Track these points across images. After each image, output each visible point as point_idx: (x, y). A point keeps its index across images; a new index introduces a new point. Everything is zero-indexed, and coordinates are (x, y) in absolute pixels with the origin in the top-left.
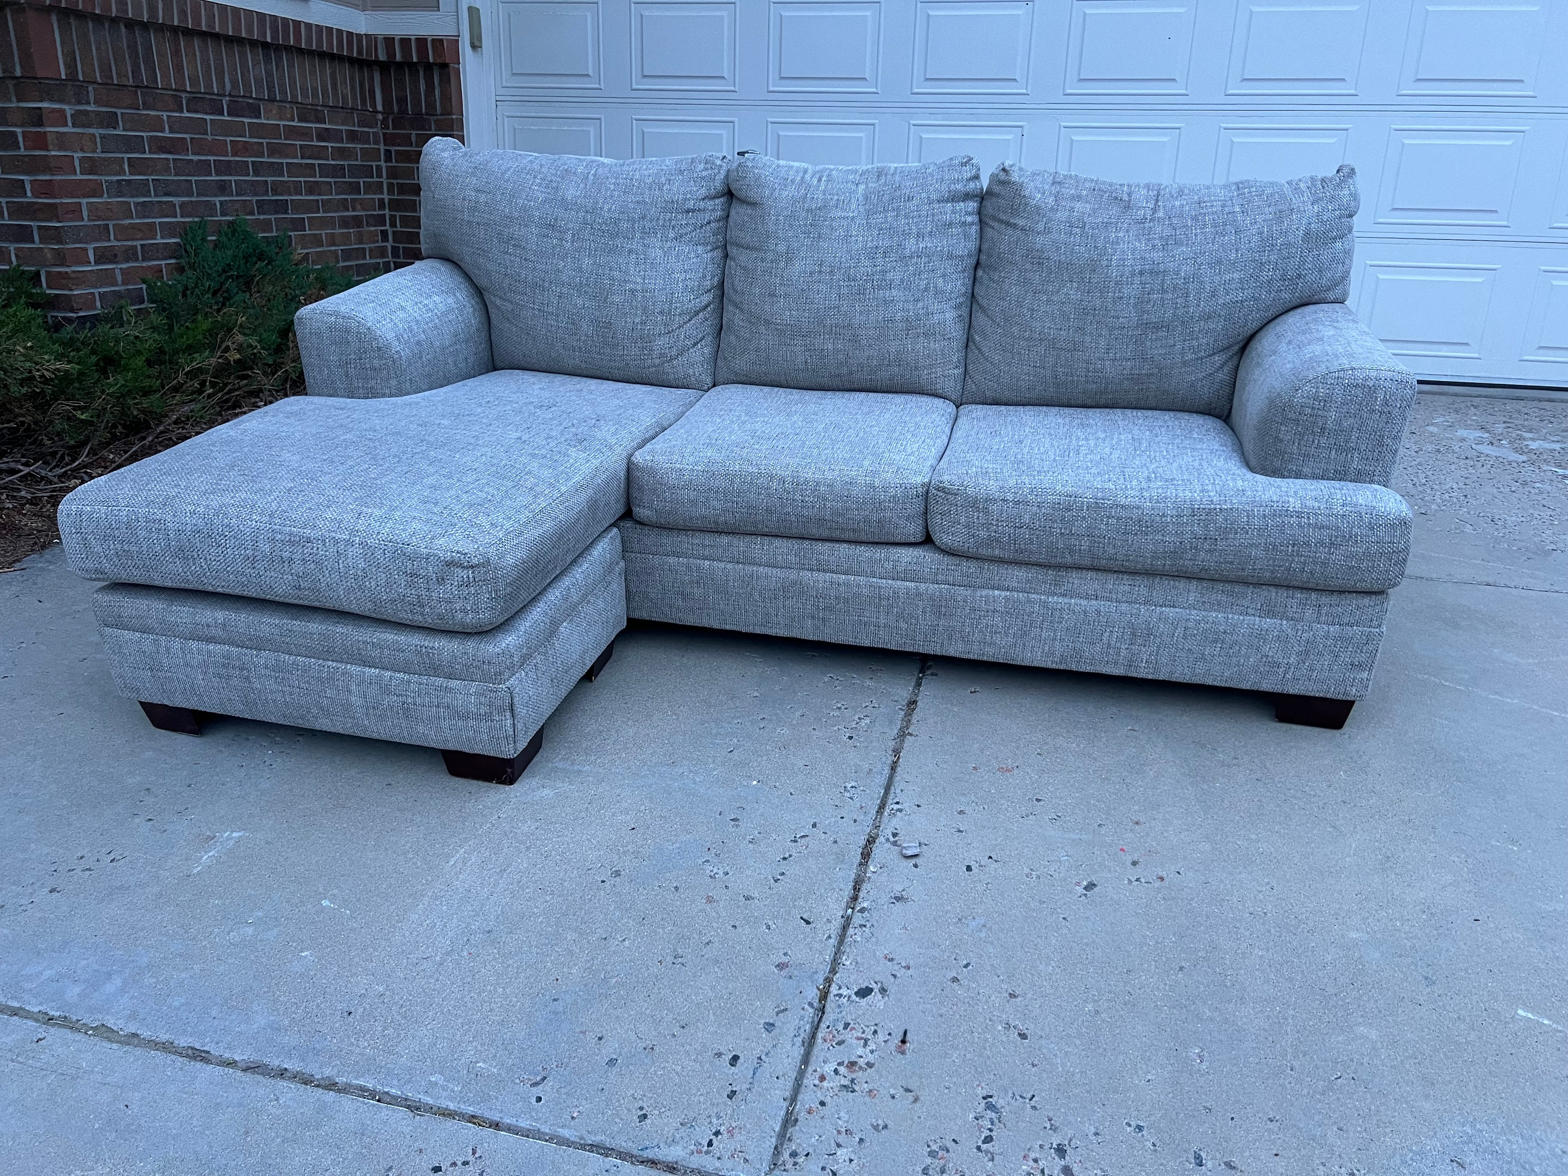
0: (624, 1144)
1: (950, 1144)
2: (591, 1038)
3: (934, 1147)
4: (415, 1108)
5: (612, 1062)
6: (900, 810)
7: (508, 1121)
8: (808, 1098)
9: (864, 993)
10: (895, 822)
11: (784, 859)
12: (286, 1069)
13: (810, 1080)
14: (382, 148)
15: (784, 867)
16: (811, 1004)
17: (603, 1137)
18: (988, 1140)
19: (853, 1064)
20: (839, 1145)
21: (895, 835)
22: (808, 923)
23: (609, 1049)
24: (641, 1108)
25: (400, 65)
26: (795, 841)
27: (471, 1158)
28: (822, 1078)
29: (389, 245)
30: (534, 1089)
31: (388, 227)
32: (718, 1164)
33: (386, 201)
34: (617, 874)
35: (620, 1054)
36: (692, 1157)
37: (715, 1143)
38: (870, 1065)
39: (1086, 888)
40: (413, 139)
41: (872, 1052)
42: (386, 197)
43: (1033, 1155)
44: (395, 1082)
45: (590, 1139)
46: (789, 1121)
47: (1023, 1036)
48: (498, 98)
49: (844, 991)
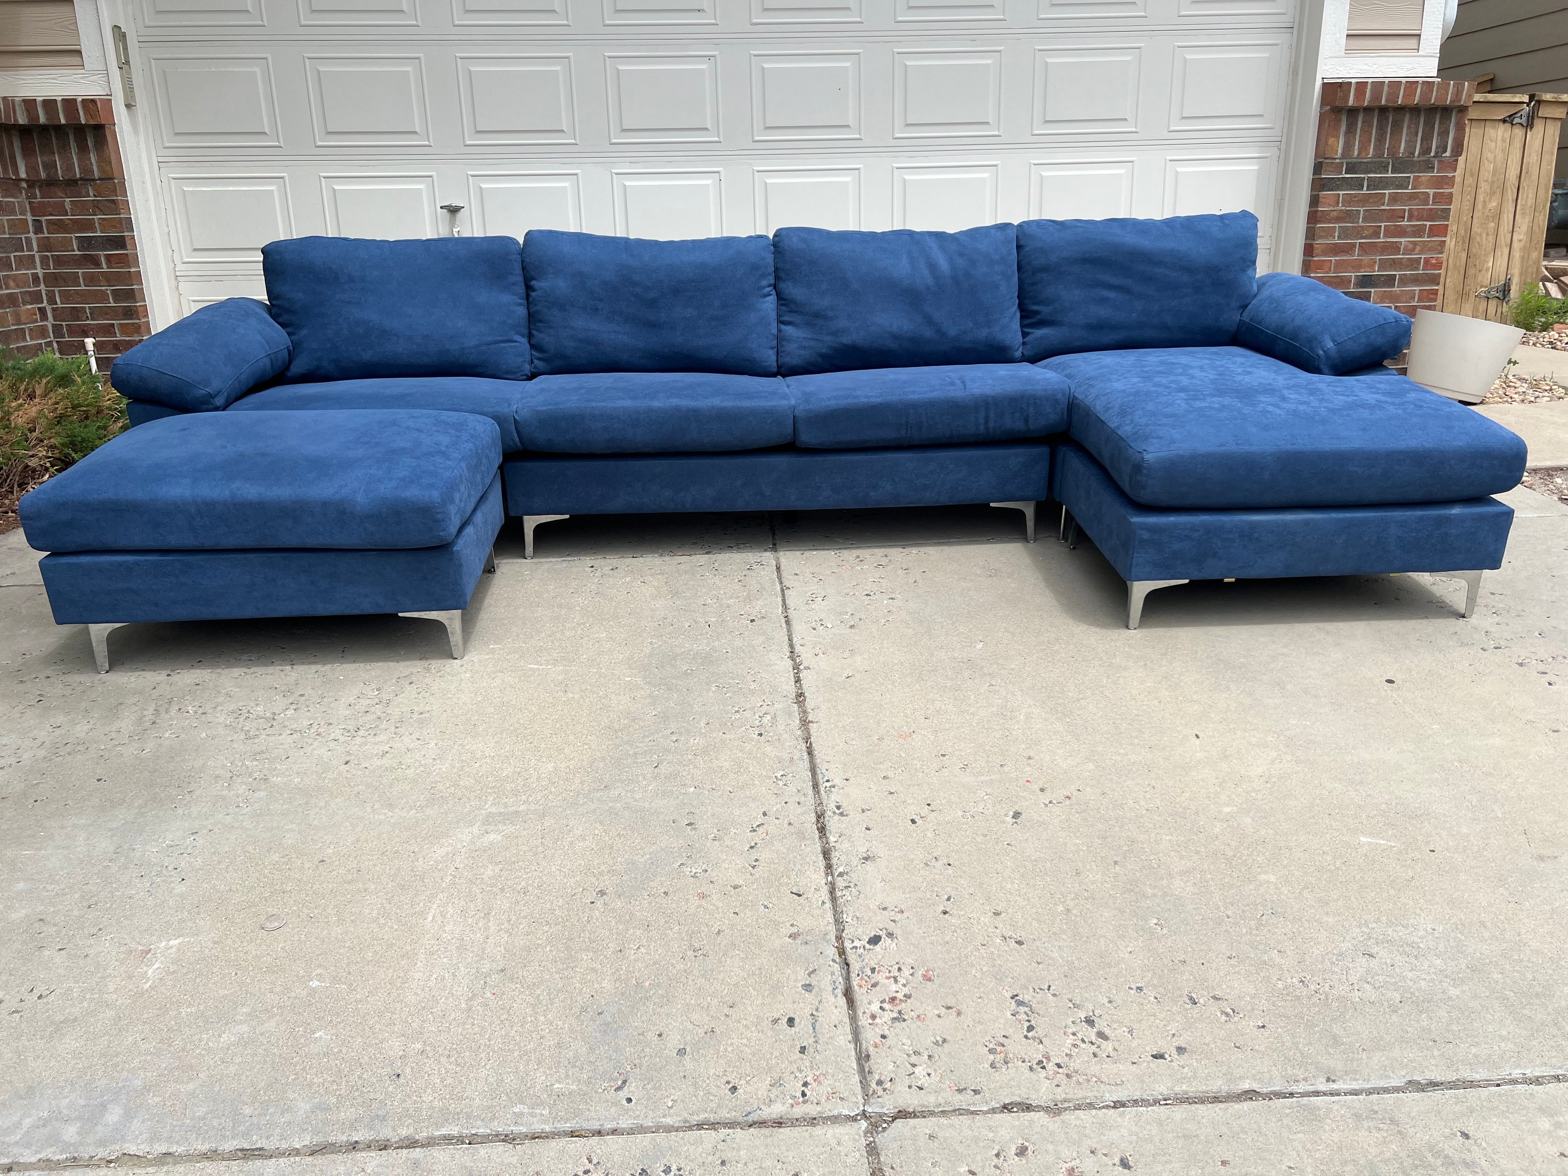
0: (728, 1116)
1: (1002, 1040)
2: (651, 1036)
3: (991, 1046)
4: (508, 1139)
5: (682, 1052)
6: (834, 786)
7: (609, 1126)
8: (870, 1036)
9: (875, 940)
10: (833, 797)
11: (752, 847)
12: (356, 1142)
13: (864, 1021)
14: (30, 218)
15: (754, 854)
16: (833, 961)
17: (706, 1115)
18: (1030, 1028)
19: (893, 999)
20: (914, 1065)
21: (838, 808)
22: (799, 895)
23: (674, 1041)
24: (728, 1082)
25: (44, 128)
26: (755, 831)
27: (590, 1167)
28: (873, 1017)
29: (49, 323)
30: (620, 1093)
31: (45, 304)
32: (819, 1108)
33: (41, 276)
34: (602, 893)
35: (686, 1044)
36: (794, 1110)
37: (808, 1093)
38: (908, 996)
39: (1013, 817)
40: (68, 207)
41: (904, 985)
42: (39, 271)
43: (1070, 1031)
44: (479, 1123)
45: (695, 1119)
46: (863, 1058)
47: (1020, 943)
48: (160, 159)
49: (857, 943)
